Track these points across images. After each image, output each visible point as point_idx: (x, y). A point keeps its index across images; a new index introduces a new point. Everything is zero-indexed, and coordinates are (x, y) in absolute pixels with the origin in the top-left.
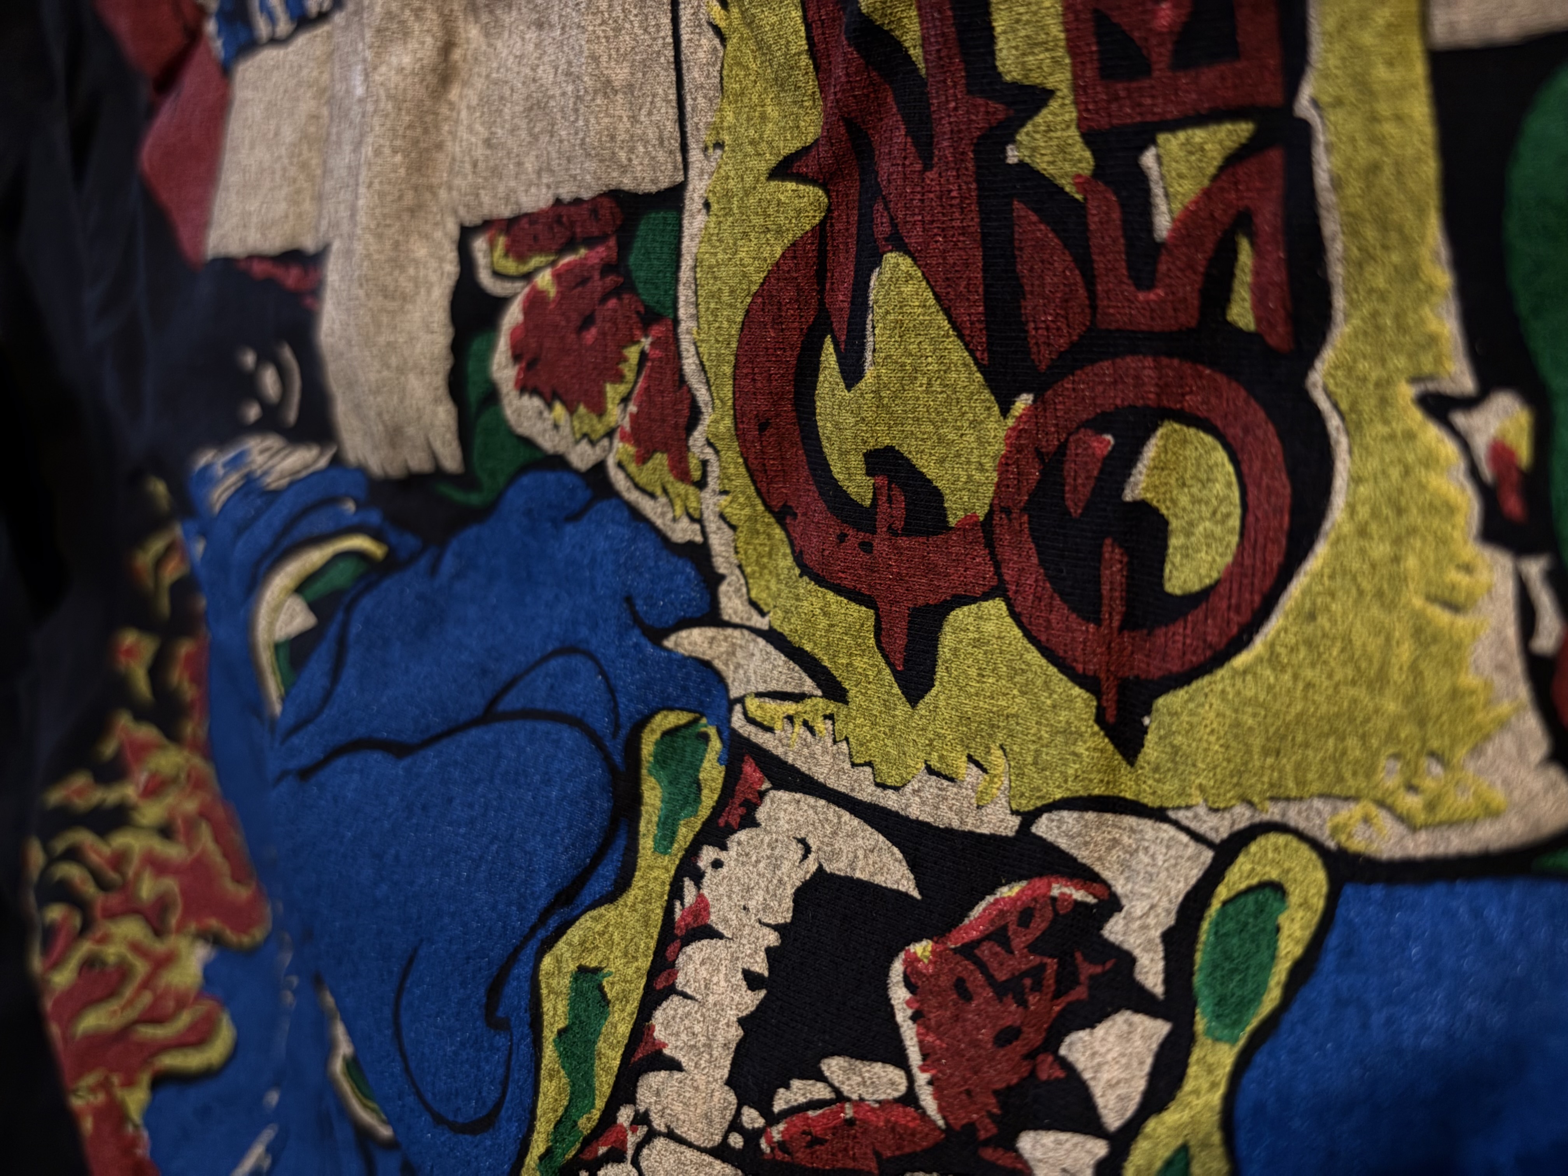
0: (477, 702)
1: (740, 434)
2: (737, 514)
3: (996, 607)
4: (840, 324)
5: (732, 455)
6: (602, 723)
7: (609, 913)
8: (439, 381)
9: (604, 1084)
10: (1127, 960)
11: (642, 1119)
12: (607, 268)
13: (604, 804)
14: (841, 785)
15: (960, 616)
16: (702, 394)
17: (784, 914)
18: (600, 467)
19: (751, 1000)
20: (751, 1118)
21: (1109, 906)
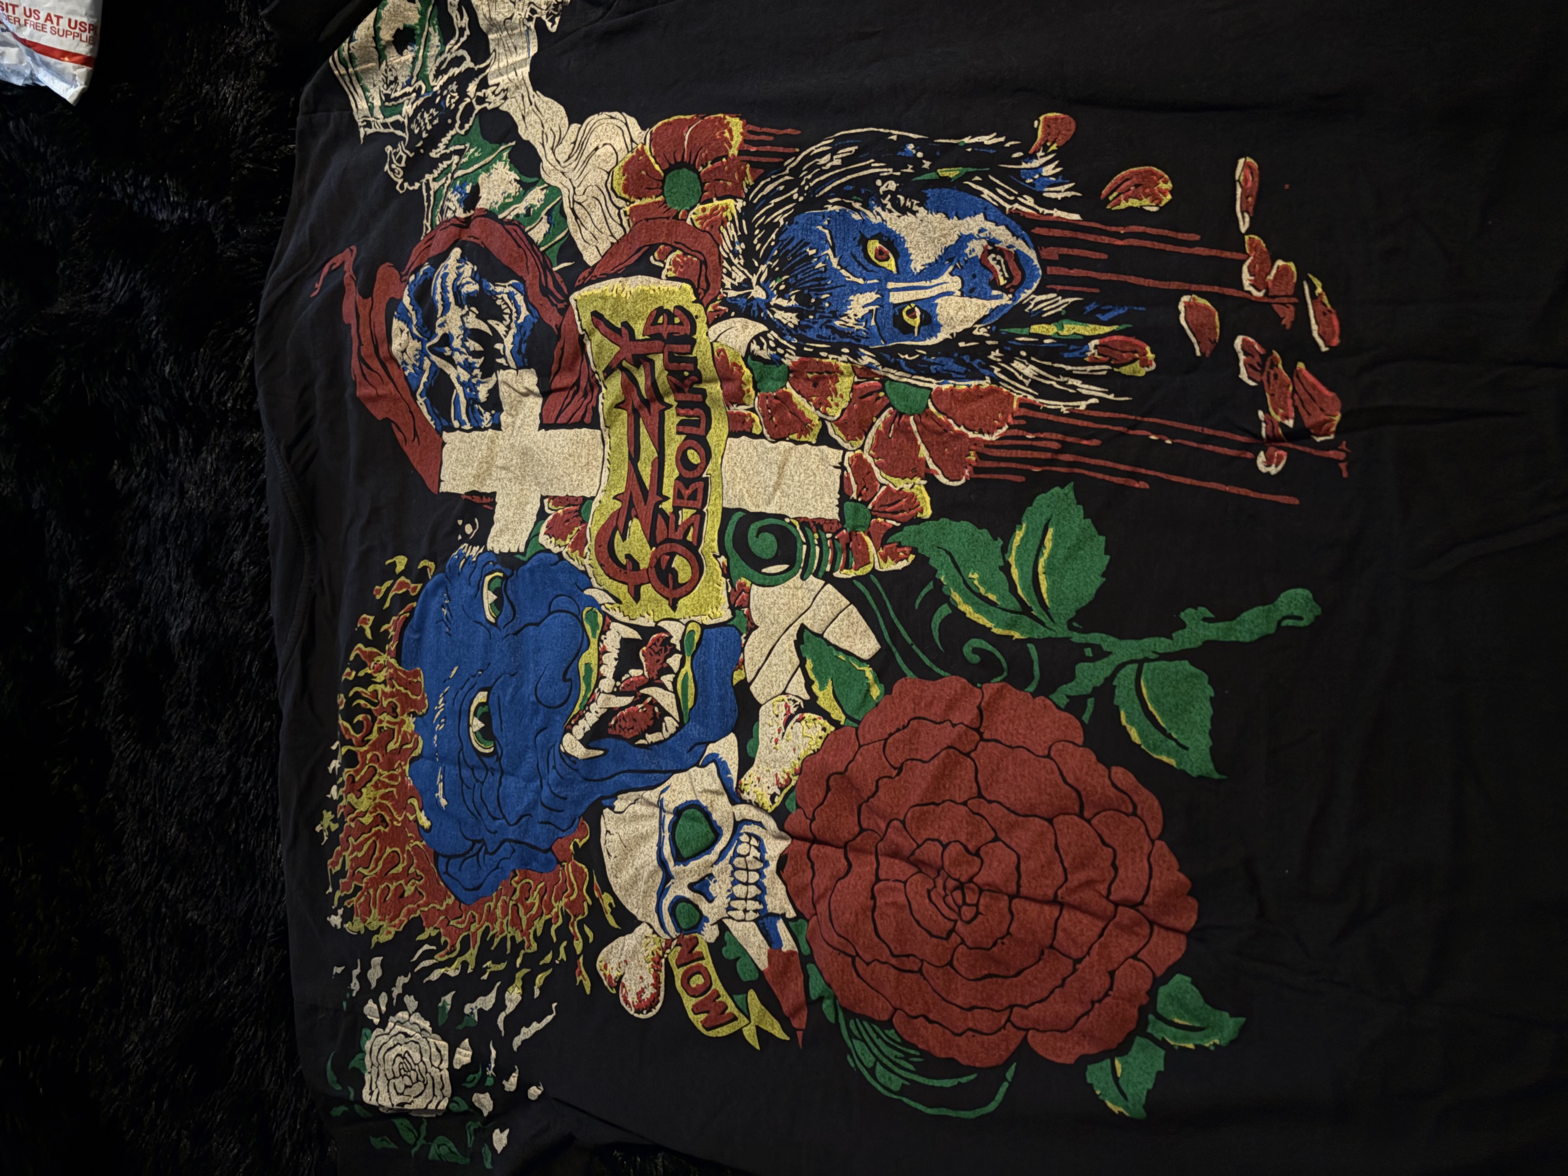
1: (596, 548)
2: (594, 565)
3: (650, 585)
4: (622, 530)
5: (593, 552)
6: (574, 612)
7: (588, 652)
10: (674, 646)
11: (599, 690)
12: (574, 511)
13: (580, 632)
15: (643, 587)
16: (589, 539)
17: (619, 646)
19: (616, 663)
20: (618, 684)
21: (671, 637)
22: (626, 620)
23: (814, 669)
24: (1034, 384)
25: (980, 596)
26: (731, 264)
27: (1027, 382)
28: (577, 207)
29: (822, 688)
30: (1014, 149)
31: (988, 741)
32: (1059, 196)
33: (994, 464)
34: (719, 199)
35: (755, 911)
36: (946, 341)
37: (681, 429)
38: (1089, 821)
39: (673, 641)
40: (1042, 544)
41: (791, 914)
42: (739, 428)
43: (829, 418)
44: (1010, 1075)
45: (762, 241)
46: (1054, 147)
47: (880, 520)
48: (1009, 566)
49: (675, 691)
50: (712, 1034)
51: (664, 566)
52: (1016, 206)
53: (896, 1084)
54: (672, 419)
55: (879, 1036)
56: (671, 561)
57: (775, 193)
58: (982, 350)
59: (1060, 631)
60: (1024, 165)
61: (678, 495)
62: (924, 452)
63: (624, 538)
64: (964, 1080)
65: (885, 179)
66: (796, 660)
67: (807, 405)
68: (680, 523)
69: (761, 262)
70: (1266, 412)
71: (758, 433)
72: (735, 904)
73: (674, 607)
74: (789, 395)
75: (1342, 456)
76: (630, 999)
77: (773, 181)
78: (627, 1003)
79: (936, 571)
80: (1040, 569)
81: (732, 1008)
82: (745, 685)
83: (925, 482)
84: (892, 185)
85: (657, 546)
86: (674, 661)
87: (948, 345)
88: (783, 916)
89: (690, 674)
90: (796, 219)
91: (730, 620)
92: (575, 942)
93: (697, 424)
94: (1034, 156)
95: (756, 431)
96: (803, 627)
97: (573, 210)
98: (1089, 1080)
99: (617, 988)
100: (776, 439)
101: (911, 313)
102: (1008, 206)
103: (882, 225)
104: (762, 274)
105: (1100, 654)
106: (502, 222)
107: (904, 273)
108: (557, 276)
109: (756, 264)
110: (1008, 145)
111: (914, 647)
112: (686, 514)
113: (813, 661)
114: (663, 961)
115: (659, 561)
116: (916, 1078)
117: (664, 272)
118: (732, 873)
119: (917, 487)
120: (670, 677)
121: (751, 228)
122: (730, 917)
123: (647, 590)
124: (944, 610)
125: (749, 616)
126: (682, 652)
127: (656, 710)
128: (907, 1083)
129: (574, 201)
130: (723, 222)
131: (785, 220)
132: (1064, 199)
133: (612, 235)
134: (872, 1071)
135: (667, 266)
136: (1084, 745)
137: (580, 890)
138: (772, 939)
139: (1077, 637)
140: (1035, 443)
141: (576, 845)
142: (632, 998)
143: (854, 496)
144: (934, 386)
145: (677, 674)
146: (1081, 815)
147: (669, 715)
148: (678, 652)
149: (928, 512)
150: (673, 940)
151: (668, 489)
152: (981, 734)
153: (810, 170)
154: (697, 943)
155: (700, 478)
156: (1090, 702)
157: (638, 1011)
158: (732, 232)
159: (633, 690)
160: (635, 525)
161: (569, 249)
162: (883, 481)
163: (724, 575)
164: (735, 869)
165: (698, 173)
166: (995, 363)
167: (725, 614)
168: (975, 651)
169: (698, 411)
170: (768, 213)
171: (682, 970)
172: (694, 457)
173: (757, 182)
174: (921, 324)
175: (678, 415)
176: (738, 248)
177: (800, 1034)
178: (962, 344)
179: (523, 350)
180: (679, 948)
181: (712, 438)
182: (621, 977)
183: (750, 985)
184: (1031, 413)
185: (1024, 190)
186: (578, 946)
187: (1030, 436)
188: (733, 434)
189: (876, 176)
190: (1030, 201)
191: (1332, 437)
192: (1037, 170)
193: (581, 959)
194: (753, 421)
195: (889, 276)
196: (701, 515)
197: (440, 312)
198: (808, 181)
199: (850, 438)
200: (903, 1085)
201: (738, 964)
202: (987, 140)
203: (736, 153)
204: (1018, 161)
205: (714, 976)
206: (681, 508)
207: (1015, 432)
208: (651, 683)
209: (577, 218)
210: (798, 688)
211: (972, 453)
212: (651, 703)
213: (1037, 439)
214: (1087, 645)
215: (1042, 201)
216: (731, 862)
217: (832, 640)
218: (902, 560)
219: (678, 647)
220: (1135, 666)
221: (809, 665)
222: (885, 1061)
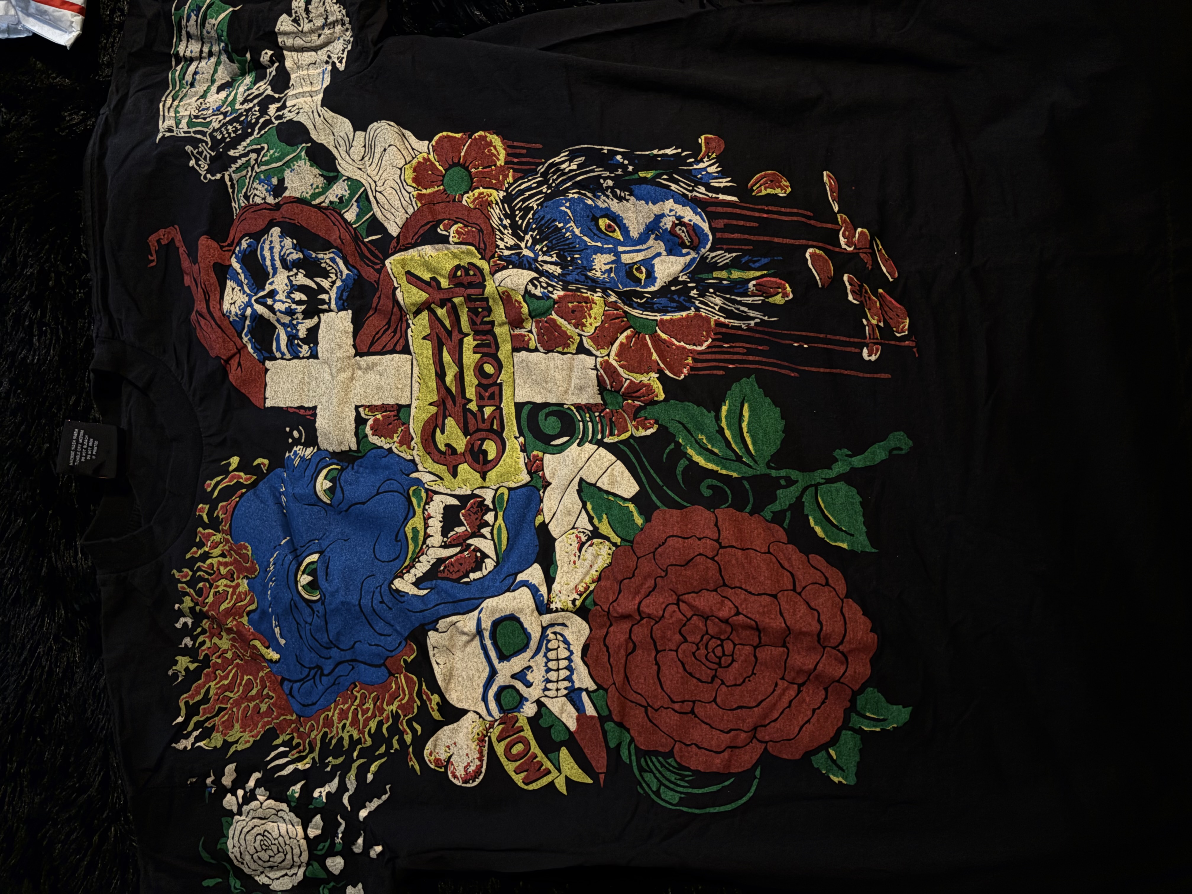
0: (375, 492)
1: (422, 442)
2: (421, 454)
3: (466, 464)
4: (440, 426)
5: (420, 445)
6: (402, 491)
7: (414, 519)
8: (353, 434)
9: (420, 543)
10: (488, 506)
11: (428, 546)
12: (394, 416)
13: (407, 503)
14: (445, 492)
15: (460, 466)
16: (414, 436)
17: (442, 511)
18: (391, 448)
19: (441, 524)
20: (445, 539)
21: (484, 500)
22: (449, 492)
23: (593, 509)
24: (721, 309)
25: (707, 450)
26: (503, 234)
27: (717, 308)
28: (379, 195)
29: (600, 521)
30: (688, 157)
31: (725, 547)
32: (722, 185)
33: (705, 365)
34: (484, 188)
35: (566, 688)
36: (662, 287)
37: (476, 350)
38: (800, 594)
39: (486, 503)
40: (741, 415)
41: (592, 686)
42: (518, 345)
43: (586, 334)
44: (758, 773)
45: (523, 218)
46: (714, 156)
47: (630, 401)
48: (723, 429)
49: (493, 539)
50: (531, 787)
51: (476, 448)
52: (695, 193)
53: (675, 798)
54: (469, 342)
55: (662, 766)
56: (482, 444)
57: (529, 188)
58: (686, 290)
59: (762, 469)
60: (695, 167)
61: (480, 397)
62: (655, 356)
63: (443, 432)
64: (726, 783)
65: (605, 179)
66: (581, 505)
67: (569, 326)
68: (486, 417)
69: (526, 233)
70: (867, 320)
71: (534, 348)
72: (549, 686)
73: (484, 478)
74: (554, 321)
75: (913, 344)
76: (458, 774)
77: (529, 181)
78: (455, 777)
79: (675, 436)
80: (745, 430)
81: (548, 765)
82: (544, 526)
83: (657, 375)
84: (610, 183)
85: (471, 435)
86: (489, 517)
87: (665, 290)
88: (586, 690)
89: (503, 525)
90: (545, 204)
91: (530, 482)
92: (405, 736)
93: (489, 346)
94: (702, 161)
95: (532, 345)
96: (581, 480)
97: (375, 197)
98: (816, 766)
99: (446, 767)
100: (547, 351)
101: (639, 270)
102: (690, 194)
103: (608, 209)
104: (527, 241)
105: (791, 482)
106: (318, 207)
107: (628, 240)
108: (369, 245)
109: (522, 234)
110: (683, 154)
111: (665, 488)
112: (488, 411)
113: (591, 503)
114: (487, 739)
115: (473, 445)
116: (690, 790)
117: (451, 239)
118: (546, 663)
119: (652, 379)
120: (489, 529)
121: (512, 209)
122: (546, 696)
123: (464, 468)
124: (683, 463)
125: (544, 477)
126: (495, 509)
127: (479, 554)
128: (683, 796)
129: (376, 191)
130: (490, 204)
131: (538, 205)
132: (725, 187)
133: (407, 213)
134: (657, 793)
135: (452, 235)
136: (788, 543)
137: (411, 694)
138: (579, 707)
139: (774, 473)
140: (731, 350)
141: (405, 661)
142: (460, 772)
143: (609, 387)
144: (658, 318)
145: (493, 526)
146: (794, 590)
147: (488, 557)
148: (491, 510)
149: (662, 396)
150: (496, 721)
151: (471, 392)
152: (720, 544)
153: (554, 173)
154: (517, 721)
155: (495, 384)
156: (788, 514)
157: (466, 782)
158: (498, 211)
159: (461, 542)
160: (450, 422)
161: (375, 226)
162: (627, 377)
163: (522, 451)
164: (549, 660)
165: (470, 172)
166: (695, 299)
167: (525, 478)
168: (709, 487)
169: (490, 337)
170: (524, 200)
171: (503, 744)
172: (489, 369)
173: (515, 182)
174: (646, 278)
175: (474, 340)
176: (505, 222)
177: (602, 777)
178: (673, 288)
179: (344, 297)
180: (501, 726)
181: (501, 355)
182: (450, 757)
183: (563, 743)
184: (724, 330)
185: (698, 183)
186: (408, 738)
187: (726, 346)
188: (515, 350)
189: (600, 176)
190: (702, 189)
191: (906, 333)
192: (704, 169)
193: (411, 749)
194: (530, 339)
195: (618, 243)
196: (499, 409)
197: (271, 274)
198: (554, 181)
199: (599, 347)
200: (681, 798)
201: (552, 731)
202: (669, 151)
203: (503, 164)
204: (691, 164)
205: (533, 743)
206: (484, 406)
207: (718, 343)
208: (474, 535)
209: (378, 202)
210: (584, 522)
211: (690, 358)
212: (474, 550)
213: (730, 347)
214: (782, 477)
215: (710, 188)
216: (545, 656)
217: (605, 488)
218: (649, 428)
219: (491, 506)
220: (813, 488)
221: (589, 507)
222: (667, 783)
